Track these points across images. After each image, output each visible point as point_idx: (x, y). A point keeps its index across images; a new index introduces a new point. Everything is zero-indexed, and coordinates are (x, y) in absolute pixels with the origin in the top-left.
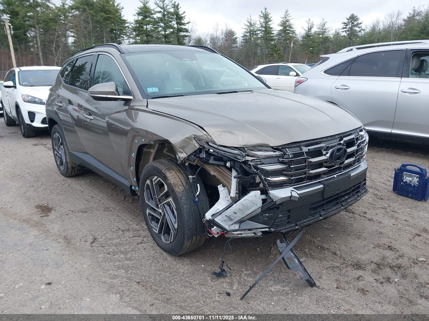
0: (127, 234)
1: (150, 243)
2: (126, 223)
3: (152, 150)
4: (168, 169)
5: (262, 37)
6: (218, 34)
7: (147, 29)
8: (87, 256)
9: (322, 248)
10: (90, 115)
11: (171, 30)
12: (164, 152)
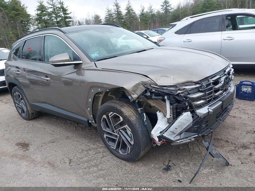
0: (90, 152)
1: (110, 156)
2: (86, 145)
3: (101, 95)
4: (122, 106)
5: (116, 17)
6: (90, 18)
7: (44, 19)
8: (71, 173)
9: (218, 139)
10: (47, 77)
11: (61, 18)
12: (109, 95)
